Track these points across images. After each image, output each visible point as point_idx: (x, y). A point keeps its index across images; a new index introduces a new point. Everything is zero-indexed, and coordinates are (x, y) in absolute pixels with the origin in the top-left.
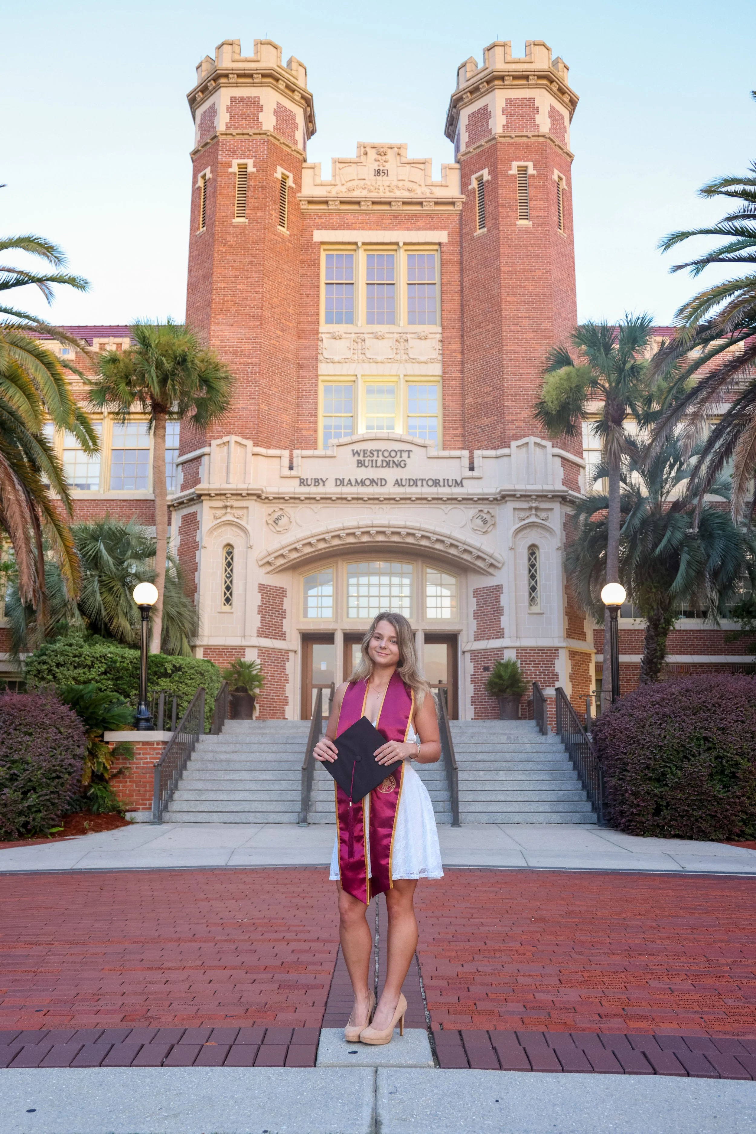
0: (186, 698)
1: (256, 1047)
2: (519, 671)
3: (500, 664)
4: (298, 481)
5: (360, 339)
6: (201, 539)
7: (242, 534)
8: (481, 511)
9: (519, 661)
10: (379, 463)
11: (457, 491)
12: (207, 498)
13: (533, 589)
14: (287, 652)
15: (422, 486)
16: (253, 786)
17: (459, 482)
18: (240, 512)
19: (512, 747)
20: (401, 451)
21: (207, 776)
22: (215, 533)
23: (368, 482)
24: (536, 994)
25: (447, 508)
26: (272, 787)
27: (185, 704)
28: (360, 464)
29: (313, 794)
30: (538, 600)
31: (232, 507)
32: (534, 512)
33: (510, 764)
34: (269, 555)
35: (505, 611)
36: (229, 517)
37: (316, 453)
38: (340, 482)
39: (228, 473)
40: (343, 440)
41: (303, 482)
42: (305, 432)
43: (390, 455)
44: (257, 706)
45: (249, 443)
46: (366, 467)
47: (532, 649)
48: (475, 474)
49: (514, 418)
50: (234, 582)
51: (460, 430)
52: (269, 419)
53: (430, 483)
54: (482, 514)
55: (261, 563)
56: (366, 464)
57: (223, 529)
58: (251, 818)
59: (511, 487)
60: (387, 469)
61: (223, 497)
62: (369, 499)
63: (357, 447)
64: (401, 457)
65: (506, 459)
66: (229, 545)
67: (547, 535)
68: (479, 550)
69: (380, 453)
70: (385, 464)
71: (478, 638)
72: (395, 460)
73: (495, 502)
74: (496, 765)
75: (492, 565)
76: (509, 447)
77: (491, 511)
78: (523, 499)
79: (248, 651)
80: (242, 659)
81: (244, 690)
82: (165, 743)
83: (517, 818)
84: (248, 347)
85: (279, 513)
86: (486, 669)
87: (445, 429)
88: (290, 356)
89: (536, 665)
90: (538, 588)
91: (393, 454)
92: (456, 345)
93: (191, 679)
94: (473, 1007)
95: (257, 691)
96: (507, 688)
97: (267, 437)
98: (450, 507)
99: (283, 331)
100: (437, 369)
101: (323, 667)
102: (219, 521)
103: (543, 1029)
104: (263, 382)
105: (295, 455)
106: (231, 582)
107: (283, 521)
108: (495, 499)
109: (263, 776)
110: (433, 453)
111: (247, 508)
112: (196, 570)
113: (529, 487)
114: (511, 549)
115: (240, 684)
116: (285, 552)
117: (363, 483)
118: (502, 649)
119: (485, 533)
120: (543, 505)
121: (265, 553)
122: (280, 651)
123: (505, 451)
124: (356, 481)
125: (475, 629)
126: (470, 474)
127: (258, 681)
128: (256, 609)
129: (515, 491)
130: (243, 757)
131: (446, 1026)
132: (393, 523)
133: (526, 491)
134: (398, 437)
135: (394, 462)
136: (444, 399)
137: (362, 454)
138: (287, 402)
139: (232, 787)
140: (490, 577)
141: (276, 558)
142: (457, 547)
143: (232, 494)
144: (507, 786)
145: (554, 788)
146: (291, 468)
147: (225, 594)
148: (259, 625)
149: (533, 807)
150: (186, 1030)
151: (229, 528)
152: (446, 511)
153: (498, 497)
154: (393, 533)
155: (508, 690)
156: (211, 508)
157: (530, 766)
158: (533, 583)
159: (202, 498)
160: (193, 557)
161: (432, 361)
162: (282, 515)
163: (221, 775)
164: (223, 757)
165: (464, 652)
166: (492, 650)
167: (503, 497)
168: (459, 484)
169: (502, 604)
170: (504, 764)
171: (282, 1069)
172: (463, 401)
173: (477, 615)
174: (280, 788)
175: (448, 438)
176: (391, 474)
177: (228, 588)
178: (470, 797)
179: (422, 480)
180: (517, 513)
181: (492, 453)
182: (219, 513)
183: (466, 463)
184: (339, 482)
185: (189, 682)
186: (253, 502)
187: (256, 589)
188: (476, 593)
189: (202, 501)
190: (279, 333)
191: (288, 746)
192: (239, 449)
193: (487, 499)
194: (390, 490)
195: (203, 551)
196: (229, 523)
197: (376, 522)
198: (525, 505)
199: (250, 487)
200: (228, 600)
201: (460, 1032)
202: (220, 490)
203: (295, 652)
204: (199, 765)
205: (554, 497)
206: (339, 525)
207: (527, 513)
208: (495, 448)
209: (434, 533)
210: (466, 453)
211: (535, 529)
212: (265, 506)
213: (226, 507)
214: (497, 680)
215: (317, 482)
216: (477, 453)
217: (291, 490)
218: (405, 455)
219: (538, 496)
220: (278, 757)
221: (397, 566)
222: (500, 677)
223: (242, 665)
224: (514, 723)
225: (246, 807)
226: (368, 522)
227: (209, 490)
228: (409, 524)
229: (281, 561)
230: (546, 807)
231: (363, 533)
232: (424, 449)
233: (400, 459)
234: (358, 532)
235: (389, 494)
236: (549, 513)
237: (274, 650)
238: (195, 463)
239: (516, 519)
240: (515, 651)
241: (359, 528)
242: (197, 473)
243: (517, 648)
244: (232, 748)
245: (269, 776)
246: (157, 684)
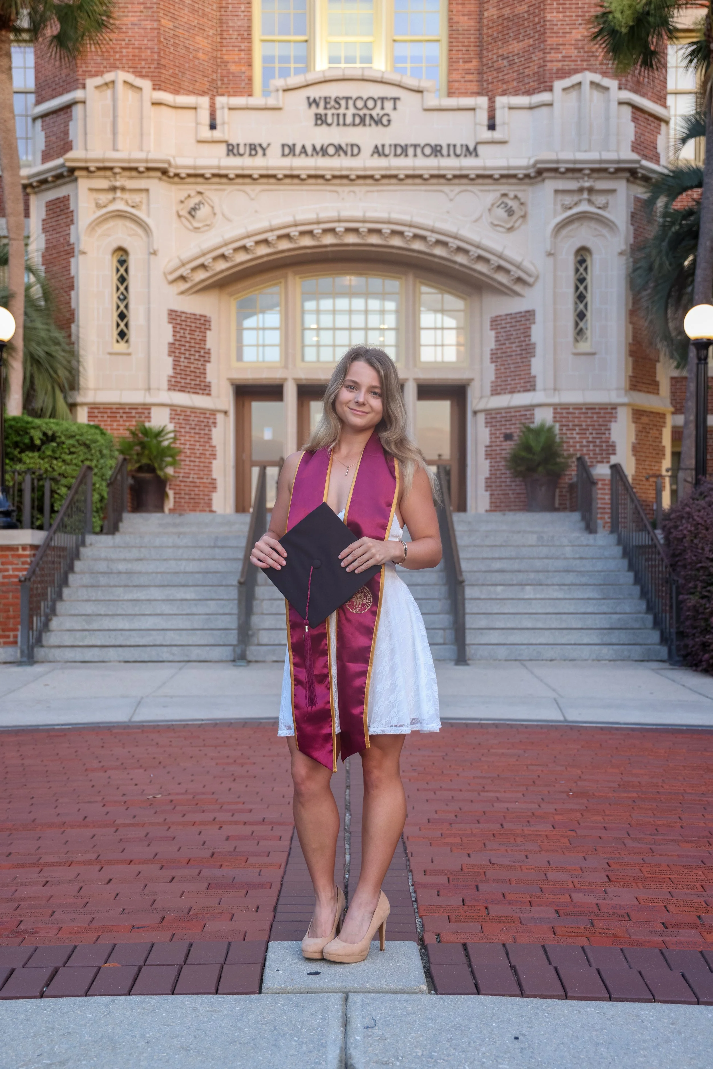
0: (64, 481)
1: (177, 968)
2: (558, 439)
3: (529, 429)
4: (223, 148)
6: (78, 239)
7: (140, 231)
8: (505, 195)
9: (557, 426)
10: (349, 120)
11: (468, 162)
12: (84, 173)
13: (581, 316)
14: (214, 412)
15: (415, 155)
16: (167, 609)
17: (471, 148)
18: (137, 198)
19: (545, 551)
20: (383, 99)
21: (99, 594)
22: (100, 231)
23: (331, 150)
24: (575, 896)
25: (453, 190)
26: (195, 610)
27: (63, 490)
28: (320, 120)
29: (255, 620)
30: (588, 333)
31: (123, 189)
32: (585, 195)
33: (541, 576)
34: (183, 265)
35: (539, 350)
36: (120, 206)
37: (252, 101)
38: (289, 150)
39: (114, 133)
40: (293, 81)
41: (232, 150)
42: (233, 68)
43: (365, 106)
44: (171, 493)
45: (146, 84)
46: (329, 125)
47: (578, 407)
48: (497, 135)
49: (561, 41)
50: (131, 306)
51: (475, 63)
52: (175, 45)
53: (428, 151)
54: (506, 200)
55: (171, 277)
56: (329, 121)
57: (111, 224)
58: (165, 654)
59: (552, 156)
60: (360, 129)
61: (109, 173)
62: (334, 177)
63: (315, 93)
64: (383, 108)
65: (545, 110)
66: (121, 250)
67: (605, 231)
68: (500, 257)
69: (351, 103)
70: (357, 120)
71: (495, 392)
72: (374, 113)
73: (527, 181)
74: (521, 577)
75: (519, 280)
76: (551, 89)
77: (520, 195)
78: (570, 175)
79: (154, 411)
80: (147, 424)
81: (151, 469)
82: (34, 547)
83: (550, 653)
85: (197, 199)
86: (508, 437)
87: (452, 62)
89: (583, 432)
90: (588, 314)
91: (370, 104)
93: (71, 453)
94: (484, 913)
95: (170, 471)
96: (539, 465)
97: (174, 75)
98: (457, 189)
101: (268, 435)
102: (104, 211)
103: (583, 941)
105: (218, 105)
106: (126, 307)
107: (203, 212)
108: (527, 176)
109: (181, 594)
110: (432, 101)
111: (147, 190)
112: (72, 287)
113: (581, 156)
114: (550, 254)
115: (145, 461)
116: (207, 260)
117: (324, 151)
118: (532, 407)
119: (510, 229)
120: (601, 185)
121: (176, 263)
122: (203, 411)
123: (545, 97)
124: (314, 148)
125: (493, 378)
126: (487, 135)
127: (172, 456)
128: (165, 349)
129: (558, 162)
130: (151, 567)
131: (445, 938)
132: (371, 214)
133: (575, 162)
134: (377, 76)
135: (371, 117)
136: (450, 11)
137: (322, 104)
138: (204, 15)
139: (137, 610)
140: (517, 299)
141: (194, 269)
142: (466, 252)
143: (124, 169)
144: (537, 607)
145: (605, 609)
146: (213, 127)
147: (118, 325)
148: (170, 372)
149: (573, 637)
150: (75, 947)
151: (120, 223)
152: (452, 195)
153: (532, 172)
154: (371, 231)
155: (540, 469)
156: (91, 190)
157: (570, 578)
158: (581, 306)
159: (77, 173)
160: (67, 268)
162: (200, 203)
163: (120, 593)
164: (122, 567)
165: (475, 413)
166: (517, 409)
167: (540, 172)
168: (472, 152)
169: (534, 339)
170: (532, 576)
171: (213, 998)
172: (481, 13)
173: (495, 358)
174: (208, 611)
175: (456, 76)
176: (367, 137)
177: (122, 316)
178: (483, 622)
179: (415, 146)
180: (560, 197)
181: (523, 100)
182: (104, 198)
183: (483, 117)
184: (287, 151)
185: (68, 457)
186: (156, 181)
187: (165, 317)
188: (495, 322)
189: (76, 180)
191: (217, 551)
192: (131, 94)
193: (514, 176)
194: (366, 162)
195: (81, 258)
196: (120, 215)
197: (345, 214)
198: (573, 185)
199: (151, 156)
200: (122, 335)
201: (464, 945)
202: (103, 161)
203: (226, 413)
204: (86, 579)
205: (618, 170)
206: (289, 219)
207: (576, 198)
208: (529, 93)
209: (433, 231)
210: (483, 101)
211: (586, 223)
212: (174, 187)
213: (114, 189)
214: (524, 454)
215: (253, 149)
216: (501, 101)
217: (214, 162)
218: (389, 105)
219: (593, 170)
220: (203, 566)
221: (376, 282)
222: (528, 448)
223: (146, 432)
224: (548, 516)
225: (158, 638)
226: (333, 214)
227: (86, 161)
228: (395, 216)
229: (201, 275)
230: (594, 638)
231: (325, 231)
232: (419, 95)
233: (381, 113)
234: (317, 230)
235: (365, 169)
236: (610, 198)
237: (193, 410)
238: (62, 115)
239: (559, 208)
240: (551, 410)
241: (318, 223)
242: (66, 133)
243: (555, 407)
244: (135, 553)
245: (189, 594)
246: (20, 461)
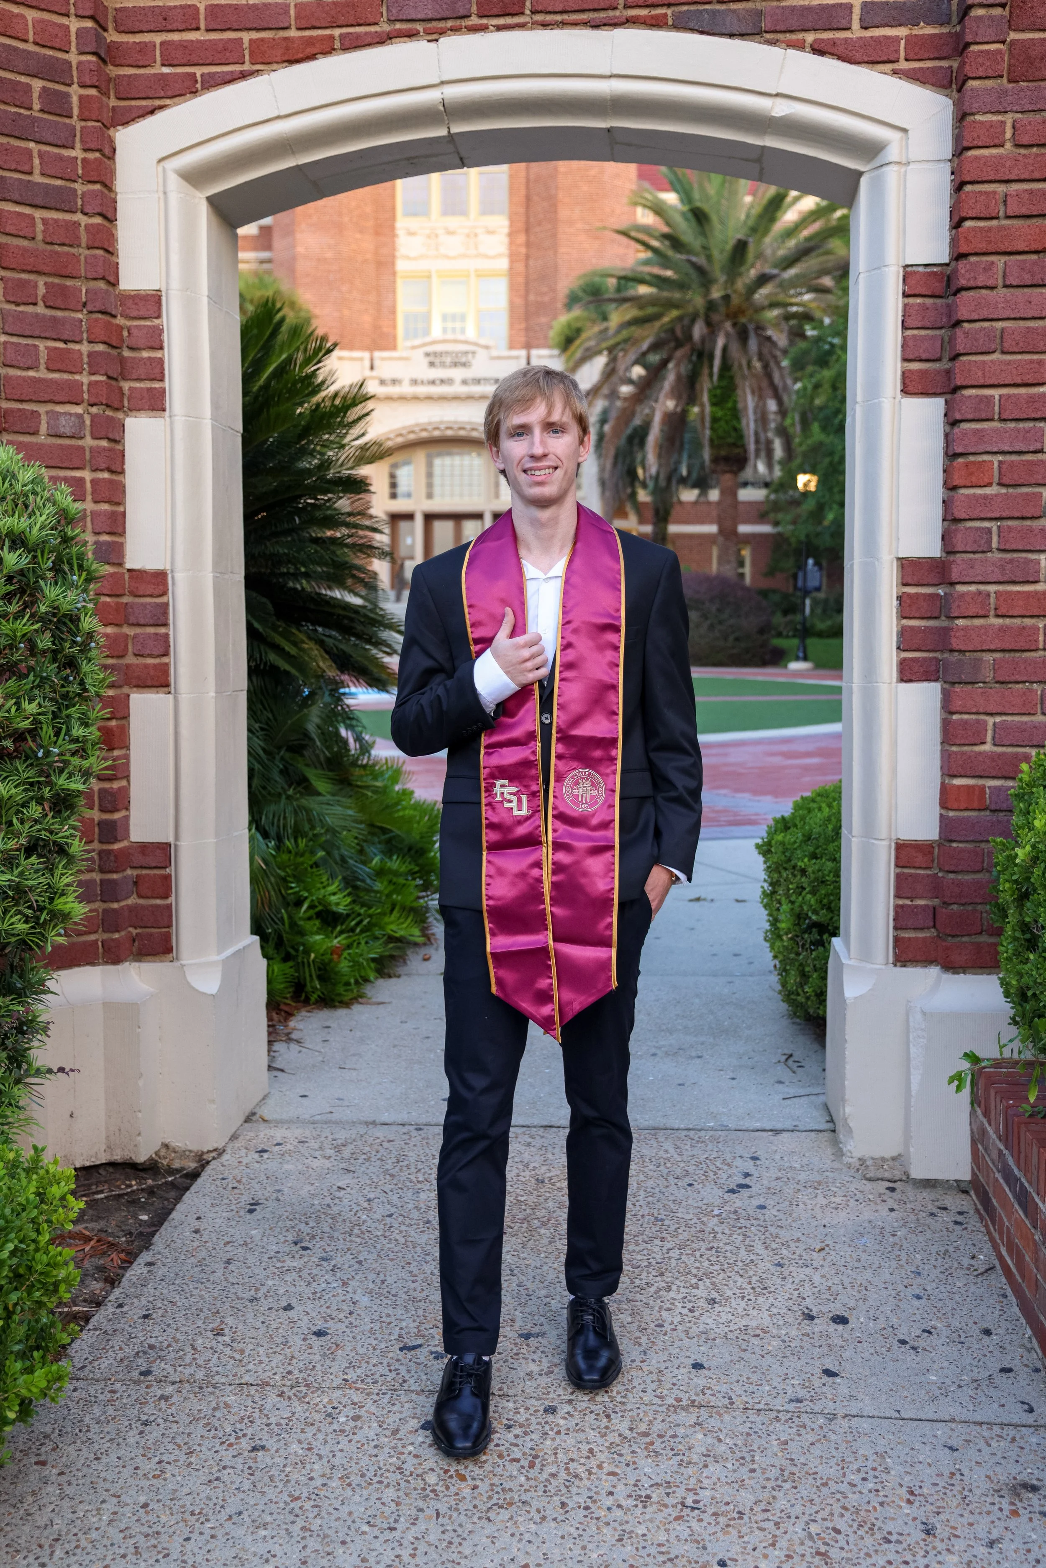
4: (377, 381)
5: (433, 235)
10: (448, 364)
15: (485, 385)
20: (466, 353)
23: (437, 382)
28: (432, 364)
37: (396, 354)
38: (414, 382)
40: (417, 342)
41: (382, 382)
42: (385, 331)
43: (457, 356)
46: (437, 367)
51: (523, 325)
56: (437, 365)
60: (454, 370)
62: (440, 397)
63: (430, 349)
64: (467, 357)
65: (557, 359)
69: (449, 355)
70: (452, 365)
72: (462, 360)
84: (329, 255)
88: (369, 256)
91: (460, 355)
92: (521, 239)
97: (350, 341)
99: (361, 232)
100: (504, 264)
101: (407, 542)
104: (345, 288)
105: (375, 357)
110: (495, 353)
117: (433, 382)
124: (428, 381)
132: (459, 418)
134: (466, 339)
135: (460, 362)
136: (510, 295)
137: (432, 356)
138: (368, 303)
146: (372, 368)
154: (460, 428)
161: (499, 256)
172: (527, 298)
175: (512, 335)
176: (457, 374)
179: (485, 379)
190: (358, 236)
194: (458, 389)
197: (446, 418)
206: (413, 422)
208: (549, 347)
210: (523, 353)
215: (394, 382)
216: (533, 352)
218: (470, 356)
226: (438, 419)
231: (434, 428)
232: (488, 350)
233: (466, 360)
234: (430, 428)
235: (455, 393)
241: (430, 424)
